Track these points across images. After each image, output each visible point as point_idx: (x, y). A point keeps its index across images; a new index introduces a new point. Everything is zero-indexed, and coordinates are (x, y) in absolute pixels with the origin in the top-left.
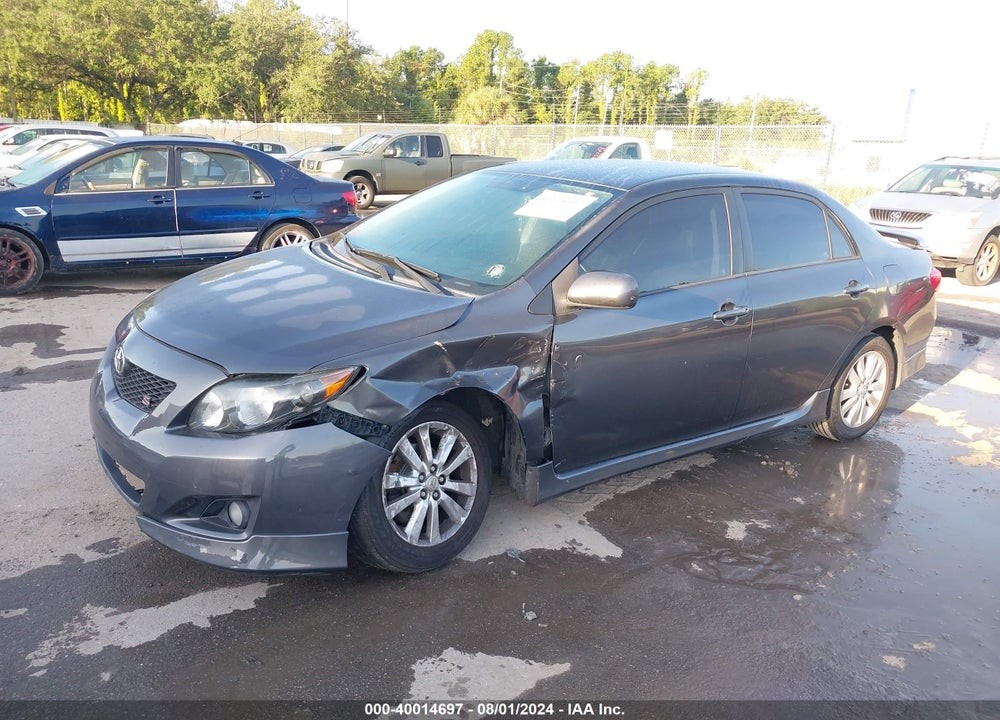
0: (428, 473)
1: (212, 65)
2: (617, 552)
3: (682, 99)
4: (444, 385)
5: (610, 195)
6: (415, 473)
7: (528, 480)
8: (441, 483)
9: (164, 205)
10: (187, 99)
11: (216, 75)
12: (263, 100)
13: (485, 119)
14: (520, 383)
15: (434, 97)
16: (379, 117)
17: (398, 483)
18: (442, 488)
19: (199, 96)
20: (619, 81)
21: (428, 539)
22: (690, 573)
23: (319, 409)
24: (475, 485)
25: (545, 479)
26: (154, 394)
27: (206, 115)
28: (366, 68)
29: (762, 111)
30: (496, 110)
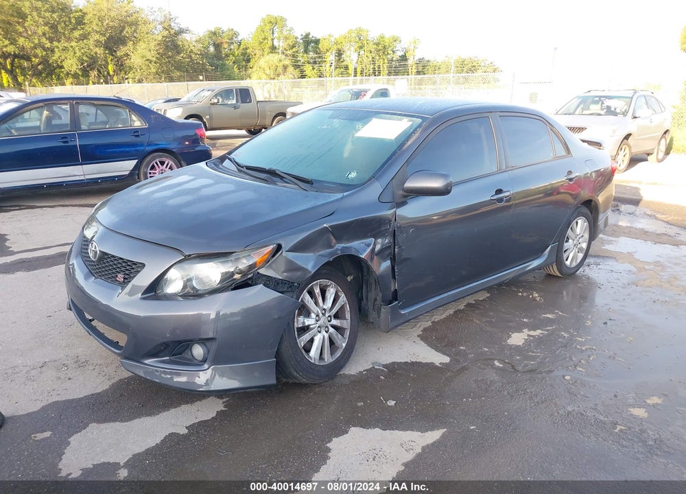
0: (321, 315)
1: (74, 44)
2: (446, 359)
3: (404, 58)
4: (331, 254)
5: (419, 121)
6: (313, 315)
7: (382, 315)
8: (329, 321)
9: (70, 144)
10: (55, 69)
11: (77, 51)
12: (111, 68)
13: (272, 76)
14: (376, 250)
15: (234, 62)
16: (201, 78)
17: (304, 323)
18: (330, 325)
19: (65, 66)
20: (361, 48)
21: (324, 359)
22: (494, 368)
23: (251, 275)
24: (349, 321)
25: (395, 314)
26: (127, 272)
27: (70, 80)
28: (186, 43)
29: (459, 65)
30: (280, 70)
